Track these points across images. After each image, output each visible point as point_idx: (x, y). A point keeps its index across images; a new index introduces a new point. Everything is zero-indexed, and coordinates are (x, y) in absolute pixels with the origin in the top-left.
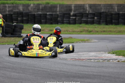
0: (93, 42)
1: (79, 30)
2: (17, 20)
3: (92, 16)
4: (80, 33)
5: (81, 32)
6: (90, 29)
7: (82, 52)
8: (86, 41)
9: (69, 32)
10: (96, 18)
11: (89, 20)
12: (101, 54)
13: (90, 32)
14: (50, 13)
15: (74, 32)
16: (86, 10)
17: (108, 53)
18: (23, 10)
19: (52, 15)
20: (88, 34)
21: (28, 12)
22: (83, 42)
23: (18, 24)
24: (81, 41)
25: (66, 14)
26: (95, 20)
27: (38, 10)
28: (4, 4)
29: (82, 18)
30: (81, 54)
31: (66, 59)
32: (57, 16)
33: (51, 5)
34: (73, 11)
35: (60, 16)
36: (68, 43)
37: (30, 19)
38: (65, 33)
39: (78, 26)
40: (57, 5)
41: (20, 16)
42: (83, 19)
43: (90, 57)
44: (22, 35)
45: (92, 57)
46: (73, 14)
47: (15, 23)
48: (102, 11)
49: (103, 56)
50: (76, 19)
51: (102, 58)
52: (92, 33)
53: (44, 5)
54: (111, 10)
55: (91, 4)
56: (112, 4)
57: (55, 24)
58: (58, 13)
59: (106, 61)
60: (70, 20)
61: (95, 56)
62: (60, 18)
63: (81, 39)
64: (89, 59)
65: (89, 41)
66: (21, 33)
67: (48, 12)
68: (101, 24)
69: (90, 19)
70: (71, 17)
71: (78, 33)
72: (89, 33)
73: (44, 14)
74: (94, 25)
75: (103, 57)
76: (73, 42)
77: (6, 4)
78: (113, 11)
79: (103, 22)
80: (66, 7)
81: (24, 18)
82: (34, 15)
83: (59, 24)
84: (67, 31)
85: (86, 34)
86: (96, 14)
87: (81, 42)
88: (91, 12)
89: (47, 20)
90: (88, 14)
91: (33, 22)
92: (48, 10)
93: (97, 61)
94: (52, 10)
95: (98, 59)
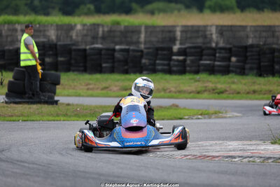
0: (230, 117)
1: (193, 88)
3: (226, 55)
4: (197, 95)
5: (198, 93)
6: (219, 86)
7: (207, 139)
8: (213, 114)
9: (170, 92)
10: (234, 59)
11: (217, 63)
12: (255, 145)
13: (220, 93)
14: (123, 47)
15: (180, 92)
16: (211, 40)
17: (272, 143)
18: (58, 38)
19: (127, 51)
20: (215, 99)
21: (69, 45)
22: (205, 118)
23: (46, 72)
24: (201, 115)
25: (162, 49)
26: (231, 64)
27: (95, 38)
28: (10, 23)
29: (201, 60)
30: (206, 146)
31: (170, 157)
32: (139, 54)
33: (125, 27)
34: (178, 43)
35: (148, 54)
36: (168, 119)
37: (73, 61)
39: (191, 79)
40: (140, 26)
41: (51, 53)
42: (202, 62)
43: (231, 151)
44: (56, 98)
45: (234, 150)
46: (179, 49)
48: (250, 42)
49: (262, 150)
50: (185, 61)
51: (260, 153)
52: (224, 95)
53: (108, 26)
54: (270, 40)
55: (222, 26)
56: (274, 26)
57: (135, 72)
58: (142, 46)
59: (270, 161)
60: (172, 63)
61: (241, 150)
62: (146, 59)
63: (199, 110)
64: (227, 157)
65: (220, 114)
66: (55, 93)
67: (117, 44)
68: (247, 75)
69: (219, 61)
70: (175, 58)
71: (192, 95)
72: (217, 95)
73: (107, 50)
74: (230, 75)
75: (262, 152)
76: (181, 117)
77: (15, 24)
78: (277, 44)
79: (251, 69)
80: (163, 31)
81: (60, 59)
82: (85, 50)
83: (145, 72)
84: (165, 90)
85: (210, 99)
86: (234, 49)
87: (200, 117)
88: (221, 45)
89: (116, 64)
90: (214, 49)
91: (82, 68)
92: (117, 39)
93: (249, 161)
94: (129, 39)
95: (251, 157)
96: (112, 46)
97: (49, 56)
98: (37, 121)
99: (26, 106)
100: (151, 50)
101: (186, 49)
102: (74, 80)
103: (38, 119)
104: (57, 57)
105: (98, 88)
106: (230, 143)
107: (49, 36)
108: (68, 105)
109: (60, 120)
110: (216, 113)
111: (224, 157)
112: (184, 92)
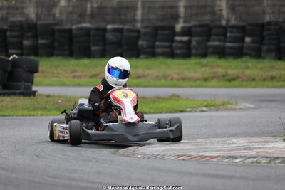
0: (240, 109)
1: (199, 75)
2: (19, 46)
3: (239, 35)
4: (204, 83)
5: (206, 80)
6: (230, 72)
7: (209, 137)
8: (220, 105)
9: (172, 79)
10: (248, 39)
11: (228, 44)
12: (264, 142)
13: (230, 80)
14: (116, 26)
15: (183, 79)
16: (221, 16)
18: (37, 15)
19: (121, 31)
20: (226, 87)
21: (52, 24)
22: (211, 110)
23: (24, 57)
24: (206, 106)
25: (163, 28)
26: (245, 45)
29: (209, 40)
30: (206, 144)
31: (161, 158)
32: (135, 34)
33: (118, 2)
34: (181, 20)
35: (145, 34)
36: (166, 112)
37: (56, 44)
38: (158, 83)
39: (197, 64)
40: (136, 1)
41: (30, 34)
42: (210, 43)
43: (233, 150)
44: (34, 88)
45: (237, 150)
46: (183, 28)
47: (15, 56)
48: (267, 18)
49: (270, 149)
50: (189, 42)
51: (267, 153)
52: (236, 83)
53: (97, 2)
58: (139, 25)
59: (277, 161)
60: (174, 45)
61: (245, 149)
62: (143, 40)
63: (205, 101)
64: (227, 157)
65: (229, 106)
66: (32, 83)
67: (108, 23)
68: (264, 58)
69: (230, 42)
70: (178, 38)
71: (197, 83)
72: (227, 83)
73: (97, 29)
74: (244, 59)
75: (270, 151)
76: (182, 109)
79: (269, 51)
80: (163, 7)
81: (41, 41)
82: (70, 31)
83: (142, 56)
84: (165, 78)
85: (220, 87)
86: (248, 27)
87: (205, 109)
88: (233, 22)
89: (108, 47)
90: (225, 28)
91: (67, 53)
92: (109, 17)
93: (252, 163)
94: (123, 17)
95: (256, 157)
96: (102, 25)
97: (28, 38)
98: (9, 116)
100: (149, 30)
101: (190, 27)
102: (58, 66)
103: (11, 113)
104: (37, 40)
105: (85, 76)
106: (235, 141)
107: (27, 15)
108: (48, 96)
109: (37, 115)
110: (224, 105)
111: (223, 157)
112: (189, 79)
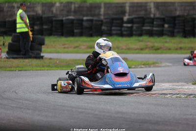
0: (164, 66)
1: (138, 47)
3: (161, 23)
4: (141, 51)
5: (142, 49)
6: (156, 45)
9: (122, 49)
10: (166, 26)
11: (155, 29)
12: (181, 85)
13: (157, 49)
14: (89, 18)
15: (129, 49)
16: (150, 12)
17: (193, 84)
18: (43, 12)
19: (91, 21)
21: (51, 17)
22: (146, 67)
24: (144, 65)
26: (165, 29)
28: (9, 2)
29: (143, 26)
32: (100, 23)
33: (90, 4)
34: (127, 14)
35: (106, 23)
37: (54, 29)
39: (136, 40)
40: (100, 3)
41: (38, 23)
42: (144, 28)
43: (164, 90)
44: (42, 54)
45: (166, 90)
46: (128, 19)
48: (178, 13)
49: (186, 89)
50: (132, 27)
51: (184, 91)
52: (159, 51)
53: (78, 4)
54: (192, 12)
55: (158, 3)
56: (194, 2)
58: (102, 17)
59: (191, 96)
60: (123, 29)
61: (171, 89)
62: (105, 26)
63: (142, 62)
64: (162, 94)
65: (157, 65)
66: (40, 50)
67: (84, 16)
68: (176, 37)
70: (125, 25)
71: (137, 51)
72: (154, 51)
73: (78, 20)
74: (164, 37)
76: (130, 66)
77: (13, 2)
79: (178, 32)
80: (116, 7)
81: (45, 27)
82: (62, 21)
83: (104, 36)
84: (118, 48)
85: (150, 53)
86: (166, 19)
87: (143, 66)
88: (158, 16)
89: (84, 30)
90: (153, 19)
91: (60, 33)
92: (85, 13)
93: (177, 97)
94: (93, 13)
95: (178, 94)
96: (81, 17)
97: (37, 25)
98: (28, 70)
99: (21, 60)
100: (108, 20)
102: (55, 41)
103: (30, 69)
104: (42, 26)
105: (71, 47)
106: (163, 85)
107: (36, 11)
108: (50, 59)
109: (45, 70)
110: (154, 64)
111: (159, 94)
112: (132, 49)
